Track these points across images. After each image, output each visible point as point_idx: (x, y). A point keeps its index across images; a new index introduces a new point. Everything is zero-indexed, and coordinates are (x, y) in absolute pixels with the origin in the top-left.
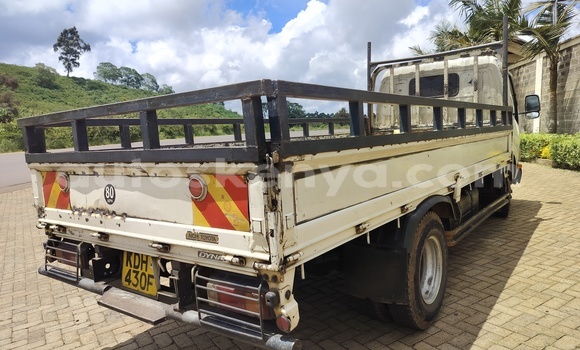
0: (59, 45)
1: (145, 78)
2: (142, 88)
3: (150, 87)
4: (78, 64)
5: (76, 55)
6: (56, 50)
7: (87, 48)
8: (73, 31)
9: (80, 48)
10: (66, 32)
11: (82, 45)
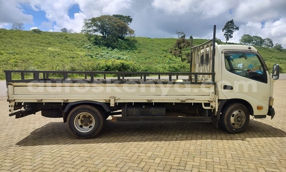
0: (225, 29)
1: (266, 41)
2: (263, 46)
3: (268, 45)
4: (232, 36)
5: (232, 32)
6: (223, 31)
7: (237, 29)
8: (232, 22)
9: (234, 29)
10: (229, 22)
11: (235, 27)
